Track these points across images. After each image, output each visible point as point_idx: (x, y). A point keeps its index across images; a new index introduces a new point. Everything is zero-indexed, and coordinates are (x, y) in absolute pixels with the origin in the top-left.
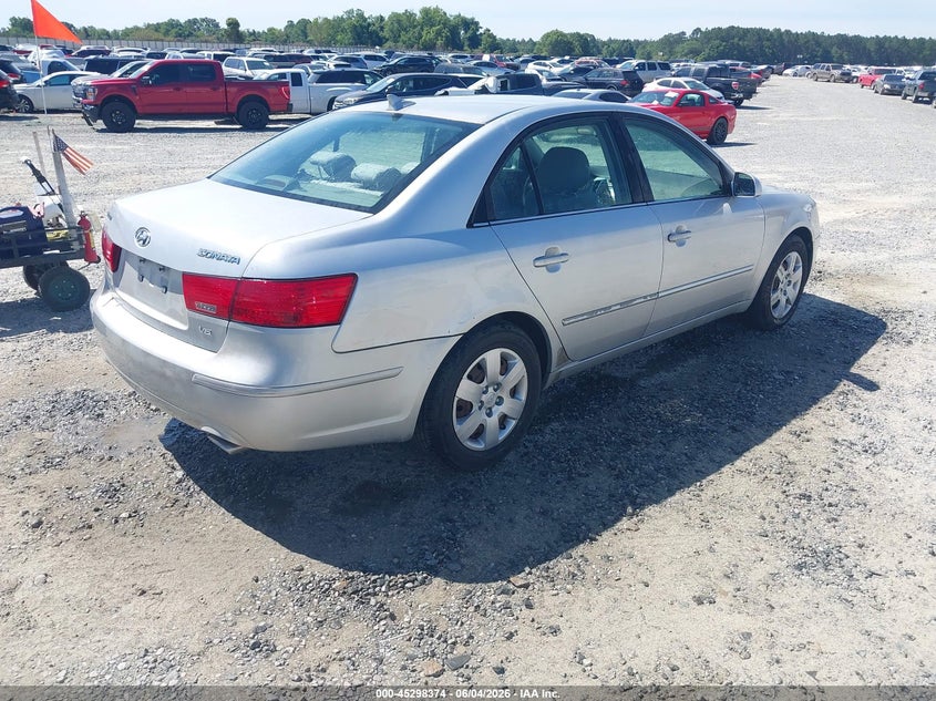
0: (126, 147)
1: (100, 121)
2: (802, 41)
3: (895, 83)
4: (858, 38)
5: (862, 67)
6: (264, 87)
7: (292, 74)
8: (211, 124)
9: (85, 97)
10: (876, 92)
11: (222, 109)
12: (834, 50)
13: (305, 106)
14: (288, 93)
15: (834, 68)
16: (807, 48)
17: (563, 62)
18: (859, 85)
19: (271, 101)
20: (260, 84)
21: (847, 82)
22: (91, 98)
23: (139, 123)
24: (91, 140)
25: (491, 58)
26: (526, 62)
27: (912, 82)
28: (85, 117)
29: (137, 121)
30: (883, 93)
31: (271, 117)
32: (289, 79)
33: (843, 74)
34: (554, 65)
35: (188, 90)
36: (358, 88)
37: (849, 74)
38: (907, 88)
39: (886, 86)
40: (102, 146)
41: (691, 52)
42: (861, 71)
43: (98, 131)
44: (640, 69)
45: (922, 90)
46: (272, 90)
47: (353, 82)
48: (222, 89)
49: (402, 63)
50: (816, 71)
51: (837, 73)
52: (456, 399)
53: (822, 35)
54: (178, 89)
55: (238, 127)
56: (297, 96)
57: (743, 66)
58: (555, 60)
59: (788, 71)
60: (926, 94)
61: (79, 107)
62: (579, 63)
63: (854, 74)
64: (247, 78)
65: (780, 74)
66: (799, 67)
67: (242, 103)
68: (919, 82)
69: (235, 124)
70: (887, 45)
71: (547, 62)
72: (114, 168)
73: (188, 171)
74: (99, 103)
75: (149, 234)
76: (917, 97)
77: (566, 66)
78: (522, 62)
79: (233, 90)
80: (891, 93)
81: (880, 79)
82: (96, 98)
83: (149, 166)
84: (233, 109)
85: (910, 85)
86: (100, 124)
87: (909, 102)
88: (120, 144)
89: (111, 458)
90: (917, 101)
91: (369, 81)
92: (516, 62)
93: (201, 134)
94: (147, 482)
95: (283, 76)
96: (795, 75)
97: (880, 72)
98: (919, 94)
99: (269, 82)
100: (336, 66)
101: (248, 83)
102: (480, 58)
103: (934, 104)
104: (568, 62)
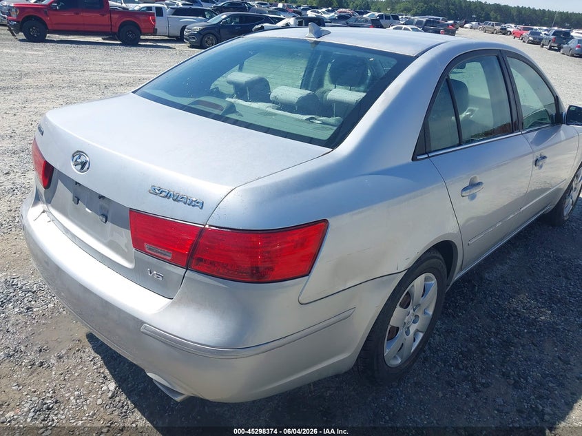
0: (41, 53)
1: (21, 34)
2: (473, 7)
3: (535, 36)
4: (506, 7)
5: (513, 25)
6: (137, 15)
7: (157, 8)
8: (99, 39)
9: (9, 15)
10: (524, 42)
11: (108, 29)
12: (492, 14)
13: (165, 31)
14: (154, 21)
15: (497, 25)
16: (476, 11)
17: (329, 11)
18: (512, 37)
19: (142, 25)
20: (134, 13)
21: (504, 34)
22: (14, 16)
23: (49, 36)
24: (15, 47)
25: (284, 6)
26: (306, 10)
27: (548, 37)
28: (10, 30)
29: (48, 35)
30: (528, 43)
31: (142, 37)
32: (154, 11)
33: (502, 29)
34: (324, 12)
35: (84, 14)
36: (201, 21)
37: (505, 29)
38: (544, 40)
39: (531, 38)
40: (23, 52)
41: (405, 10)
42: (512, 27)
43: (20, 40)
44: (380, 19)
45: (554, 42)
46: (142, 17)
47: (198, 16)
48: (107, 16)
49: (226, 5)
50: (485, 26)
51: (498, 28)
52: (389, 327)
53: (485, 4)
54: (77, 14)
55: (119, 42)
56: (160, 23)
57: (442, 20)
58: (324, 10)
59: (467, 25)
60: (556, 45)
61: (5, 22)
62: (341, 12)
63: (508, 29)
64: (124, 8)
65: (462, 27)
66: (474, 23)
67: (122, 26)
68: (552, 37)
69: (117, 40)
70: (523, 12)
71: (320, 11)
72: (33, 68)
73: (87, 73)
74: (20, 20)
75: (88, 159)
76: (551, 47)
77: (332, 14)
78: (303, 9)
79: (115, 16)
80: (533, 43)
81: (526, 34)
82: (18, 16)
83: (58, 68)
84: (116, 30)
85: (546, 39)
86: (21, 35)
87: (545, 49)
88: (36, 50)
89: (41, 364)
90: (550, 49)
91: (207, 17)
92: (299, 9)
93: (93, 46)
94: (79, 396)
95: (149, 8)
96: (471, 28)
97: (525, 29)
98: (552, 45)
99: (139, 12)
100: (183, 4)
101: (125, 12)
102: (277, 5)
103: (561, 52)
104: (332, 11)
